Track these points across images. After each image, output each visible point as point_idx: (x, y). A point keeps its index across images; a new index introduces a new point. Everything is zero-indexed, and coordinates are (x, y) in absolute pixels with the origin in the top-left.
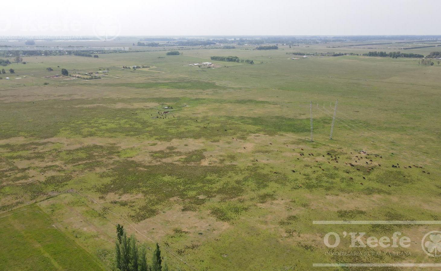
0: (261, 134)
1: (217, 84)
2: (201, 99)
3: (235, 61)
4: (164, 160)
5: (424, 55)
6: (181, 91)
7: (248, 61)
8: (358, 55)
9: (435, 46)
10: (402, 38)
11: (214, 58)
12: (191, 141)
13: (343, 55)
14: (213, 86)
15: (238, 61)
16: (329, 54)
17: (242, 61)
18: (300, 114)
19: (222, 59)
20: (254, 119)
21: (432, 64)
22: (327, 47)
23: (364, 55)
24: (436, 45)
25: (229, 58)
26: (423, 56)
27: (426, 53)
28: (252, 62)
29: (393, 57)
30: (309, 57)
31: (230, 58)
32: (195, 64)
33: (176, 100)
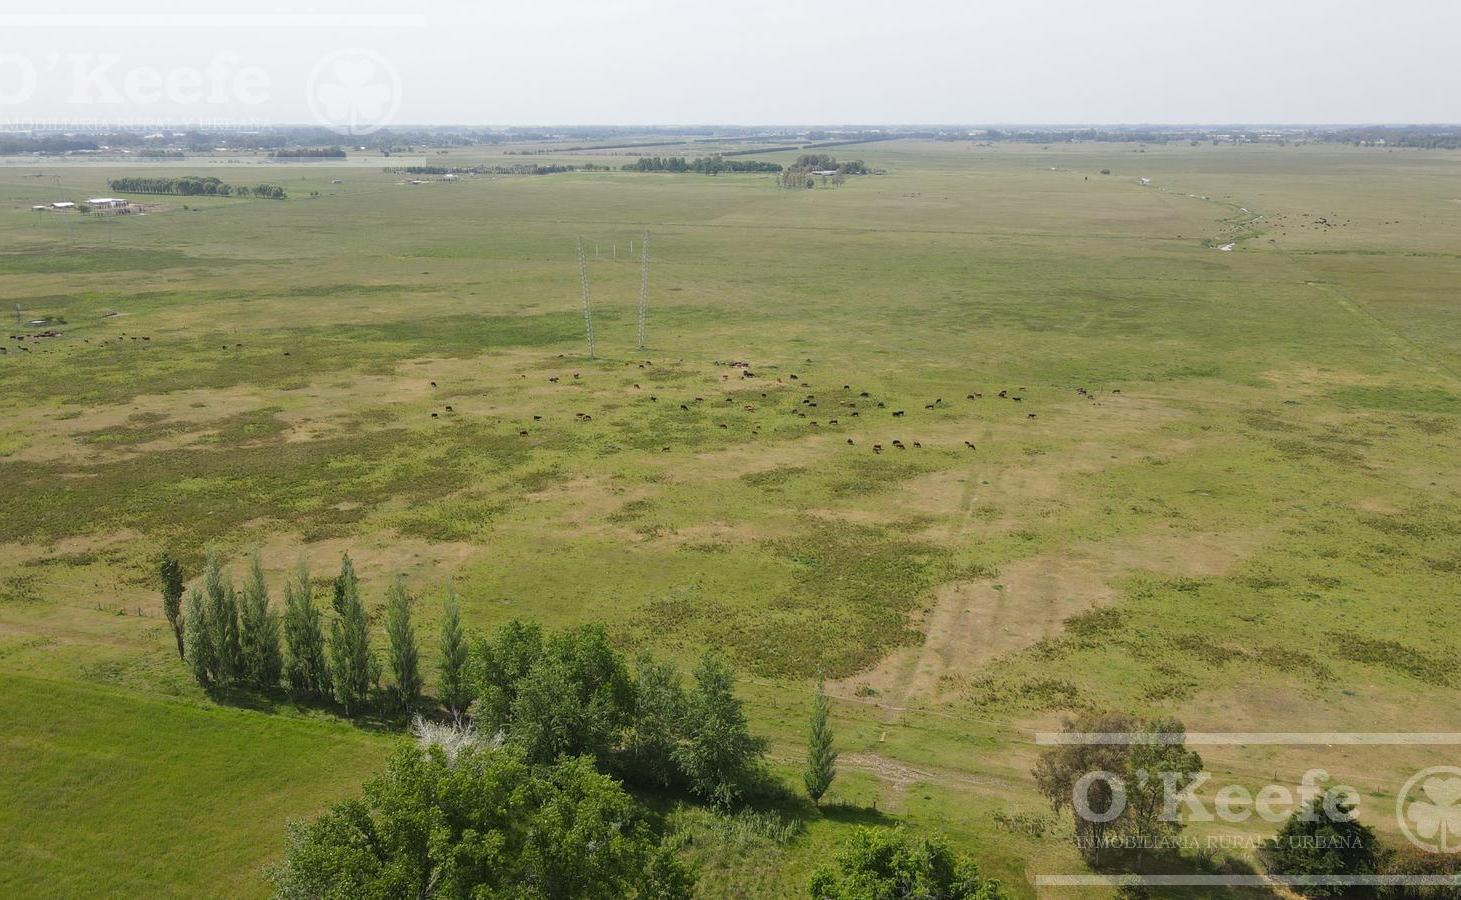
0: (433, 357)
1: (191, 252)
2: (163, 294)
3: (212, 191)
4: (147, 447)
5: (783, 166)
6: (59, 278)
7: (263, 191)
8: (608, 169)
9: (796, 148)
10: (707, 131)
11: (121, 186)
12: (206, 394)
13: (563, 170)
14: (178, 259)
15: (225, 192)
16: (523, 170)
17: (242, 191)
18: (522, 307)
19: (161, 188)
20: (385, 327)
21: (810, 185)
22: (505, 153)
23: (624, 168)
24: (800, 146)
25: (187, 183)
26: (780, 169)
27: (786, 161)
28: (279, 195)
29: (708, 172)
30: (461, 177)
31: (192, 182)
32: (57, 204)
33: (60, 301)
